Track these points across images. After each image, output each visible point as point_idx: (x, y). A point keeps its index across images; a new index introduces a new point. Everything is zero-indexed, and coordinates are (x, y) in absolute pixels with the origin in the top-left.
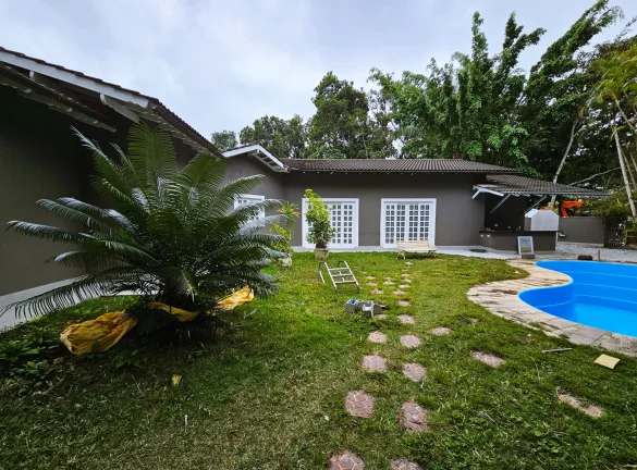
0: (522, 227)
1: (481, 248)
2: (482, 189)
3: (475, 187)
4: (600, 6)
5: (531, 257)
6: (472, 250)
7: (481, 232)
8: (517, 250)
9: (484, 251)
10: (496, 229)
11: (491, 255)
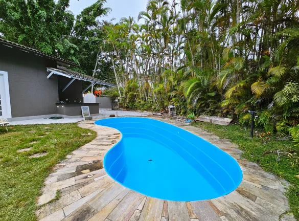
0: (82, 101)
1: (58, 115)
2: (54, 71)
3: (48, 70)
4: (99, 2)
5: (90, 119)
6: (51, 118)
7: (57, 104)
8: (82, 115)
9: (60, 118)
10: (67, 102)
11: (66, 120)
